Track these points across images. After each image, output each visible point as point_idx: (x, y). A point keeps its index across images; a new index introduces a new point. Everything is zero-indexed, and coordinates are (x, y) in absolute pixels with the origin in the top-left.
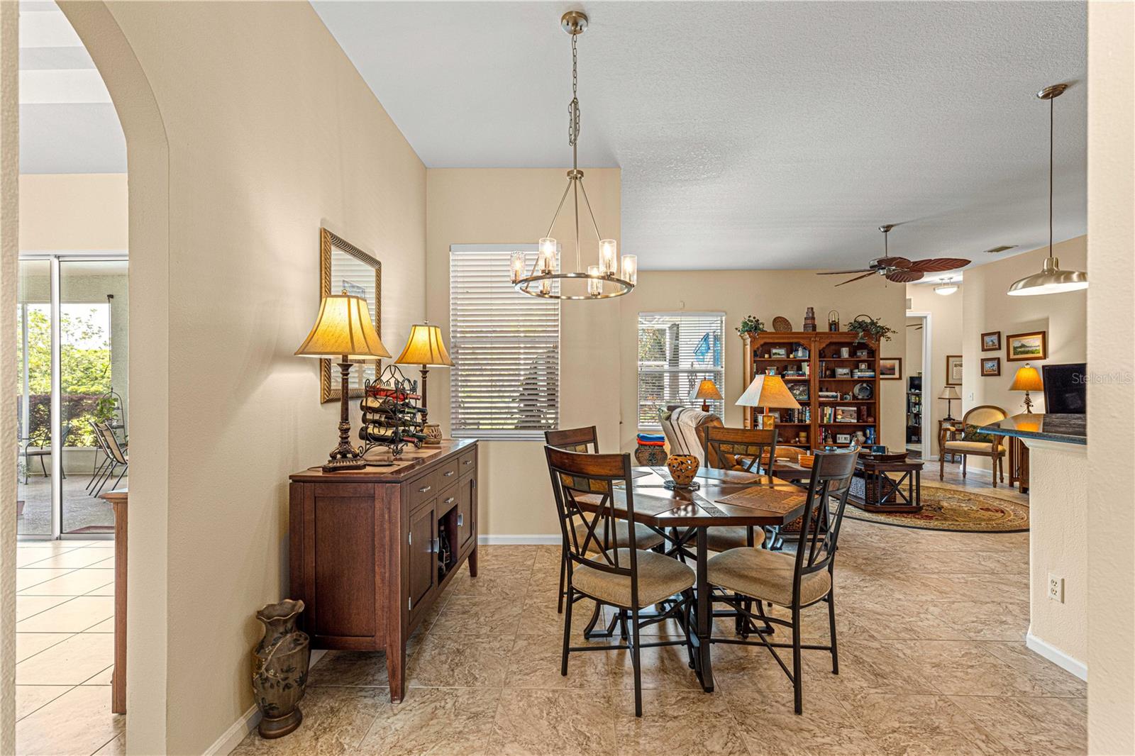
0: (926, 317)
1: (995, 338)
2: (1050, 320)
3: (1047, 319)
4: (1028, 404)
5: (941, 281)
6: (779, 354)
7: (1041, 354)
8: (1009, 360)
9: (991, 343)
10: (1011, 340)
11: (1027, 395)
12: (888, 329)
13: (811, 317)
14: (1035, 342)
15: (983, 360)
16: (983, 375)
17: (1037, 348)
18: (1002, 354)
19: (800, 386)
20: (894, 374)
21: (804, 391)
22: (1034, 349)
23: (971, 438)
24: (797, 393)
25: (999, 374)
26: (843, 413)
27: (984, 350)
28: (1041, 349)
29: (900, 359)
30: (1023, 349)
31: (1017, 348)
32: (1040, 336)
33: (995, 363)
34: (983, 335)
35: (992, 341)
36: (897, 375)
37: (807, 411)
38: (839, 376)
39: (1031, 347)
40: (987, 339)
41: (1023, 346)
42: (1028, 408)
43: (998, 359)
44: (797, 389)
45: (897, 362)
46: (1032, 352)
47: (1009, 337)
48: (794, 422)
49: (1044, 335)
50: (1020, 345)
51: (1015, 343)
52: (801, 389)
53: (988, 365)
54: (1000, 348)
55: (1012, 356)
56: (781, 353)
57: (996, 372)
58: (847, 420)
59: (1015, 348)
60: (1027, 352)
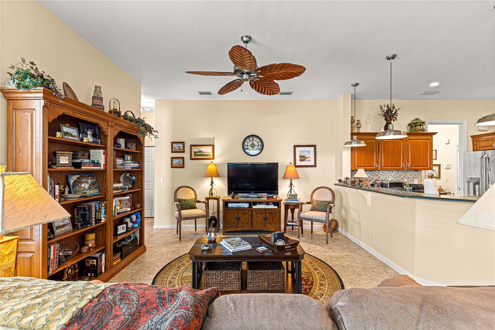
1: (181, 146)
3: (214, 139)
6: (71, 135)
7: (211, 157)
8: (191, 159)
9: (178, 148)
10: (193, 147)
11: (212, 179)
13: (97, 98)
14: (208, 150)
15: (172, 158)
16: (172, 167)
17: (209, 153)
18: (186, 155)
19: (87, 177)
21: (93, 184)
22: (207, 154)
23: (185, 208)
24: (87, 187)
25: (183, 167)
26: (120, 203)
27: (172, 152)
28: (211, 154)
30: (200, 153)
31: (197, 152)
33: (181, 161)
34: (172, 143)
35: (179, 147)
37: (103, 208)
38: (118, 167)
39: (205, 153)
40: (175, 145)
41: (200, 152)
43: (183, 158)
44: (85, 182)
46: (206, 155)
47: (191, 146)
48: (92, 225)
49: (213, 146)
50: (198, 151)
51: (195, 149)
52: (90, 181)
53: (175, 162)
54: (183, 152)
55: (193, 157)
56: (73, 134)
57: (181, 166)
58: (124, 209)
59: (195, 152)
60: (203, 155)
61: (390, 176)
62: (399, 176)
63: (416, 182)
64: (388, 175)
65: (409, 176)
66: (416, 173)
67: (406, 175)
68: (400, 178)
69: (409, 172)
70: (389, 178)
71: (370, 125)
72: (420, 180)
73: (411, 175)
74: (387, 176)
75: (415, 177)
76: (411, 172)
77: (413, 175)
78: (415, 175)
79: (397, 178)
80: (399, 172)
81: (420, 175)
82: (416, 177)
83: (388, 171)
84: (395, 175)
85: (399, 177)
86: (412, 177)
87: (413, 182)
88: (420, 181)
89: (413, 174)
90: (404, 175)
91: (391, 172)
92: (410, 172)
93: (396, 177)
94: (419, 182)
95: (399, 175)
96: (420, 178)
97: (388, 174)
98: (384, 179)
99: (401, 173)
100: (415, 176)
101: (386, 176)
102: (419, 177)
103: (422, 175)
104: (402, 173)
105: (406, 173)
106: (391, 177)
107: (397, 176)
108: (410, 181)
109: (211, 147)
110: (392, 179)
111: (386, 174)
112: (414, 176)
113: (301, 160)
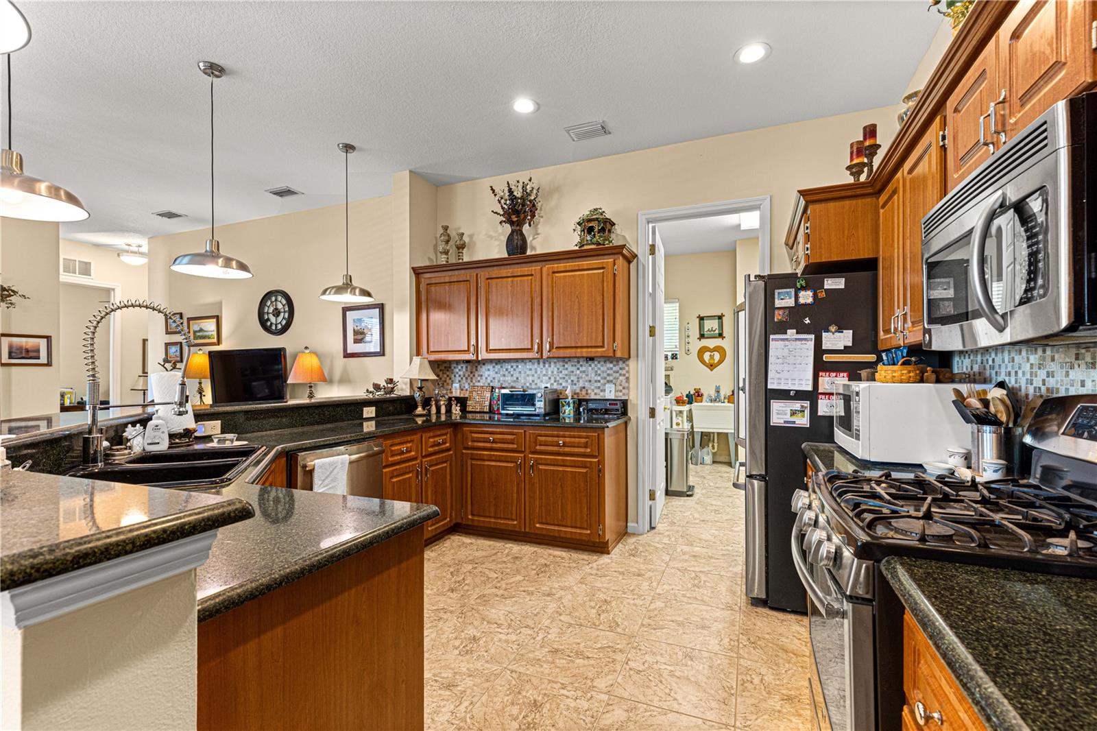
0: (114, 289)
2: (223, 304)
3: (221, 303)
4: (200, 393)
5: (127, 247)
7: (215, 340)
9: (174, 325)
10: (191, 322)
11: (200, 383)
12: (13, 291)
14: (210, 326)
15: (167, 345)
16: (167, 362)
17: (213, 333)
20: (39, 358)
22: (210, 333)
25: (181, 361)
27: (167, 333)
28: (215, 333)
29: (48, 338)
30: (200, 334)
32: (215, 320)
33: (178, 348)
34: (167, 316)
36: (43, 359)
39: (207, 331)
40: (170, 320)
41: (201, 330)
42: (201, 398)
43: (181, 344)
45: (43, 343)
46: (209, 338)
47: (189, 319)
49: (218, 318)
50: (198, 329)
51: (195, 326)
53: (172, 350)
57: (179, 359)
59: (195, 332)
60: (205, 337)
61: (544, 375)
62: (566, 375)
63: (610, 393)
64: (539, 372)
65: (593, 375)
66: (611, 366)
67: (584, 372)
68: (569, 381)
69: (593, 365)
70: (542, 381)
71: (497, 243)
72: (624, 388)
73: (599, 372)
74: (536, 375)
75: (608, 378)
76: (599, 366)
77: (603, 372)
78: (609, 372)
79: (561, 381)
80: (566, 366)
81: (623, 372)
82: (611, 378)
83: (539, 364)
84: (555, 373)
85: (567, 378)
86: (599, 378)
87: (602, 394)
88: (624, 391)
89: (602, 368)
90: (578, 372)
91: (547, 366)
92: (596, 366)
93: (558, 378)
94: (621, 394)
95: (566, 372)
96: (624, 381)
97: (539, 369)
98: (528, 384)
99: (570, 368)
100: (608, 375)
101: (533, 376)
102: (621, 378)
103: (628, 372)
104: (574, 369)
105: (584, 369)
106: (547, 378)
107: (561, 375)
108: (596, 391)
109: (214, 320)
110: (548, 385)
111: (533, 372)
112: (605, 375)
113: (356, 341)
